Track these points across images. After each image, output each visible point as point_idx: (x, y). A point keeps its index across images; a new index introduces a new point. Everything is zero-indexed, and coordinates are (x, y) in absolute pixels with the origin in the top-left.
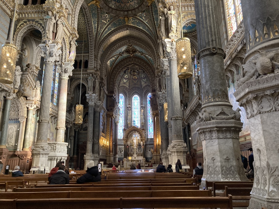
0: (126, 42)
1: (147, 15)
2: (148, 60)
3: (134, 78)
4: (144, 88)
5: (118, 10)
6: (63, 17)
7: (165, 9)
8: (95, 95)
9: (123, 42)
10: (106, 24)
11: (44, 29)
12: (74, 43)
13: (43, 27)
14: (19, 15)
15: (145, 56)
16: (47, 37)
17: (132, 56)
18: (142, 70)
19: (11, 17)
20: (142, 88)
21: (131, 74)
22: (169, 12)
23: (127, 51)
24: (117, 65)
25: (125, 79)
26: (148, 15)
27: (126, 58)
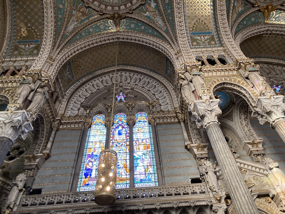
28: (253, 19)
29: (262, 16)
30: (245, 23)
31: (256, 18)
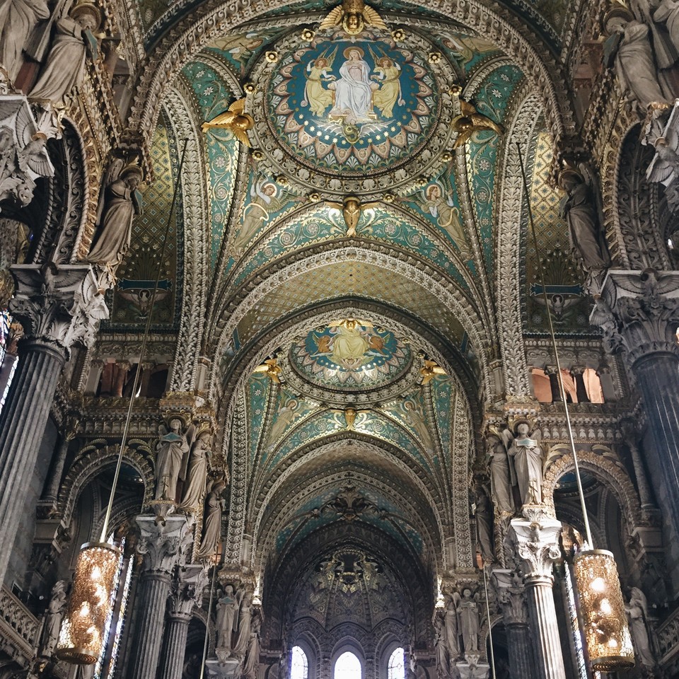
0: (339, 477)
1: (414, 409)
2: (403, 535)
3: (345, 588)
4: (378, 627)
5: (328, 390)
6: (208, 435)
7: (506, 432)
8: (237, 662)
9: (329, 478)
10: (288, 427)
11: (153, 470)
12: (218, 502)
13: (150, 463)
14: (83, 424)
15: (393, 522)
16: (163, 497)
17: (350, 518)
18: (375, 564)
19: (63, 431)
20: (370, 626)
21: (336, 576)
22: (517, 442)
23: (337, 505)
24: (297, 545)
25: (314, 589)
26: (419, 409)
27: (328, 525)
28: (208, 91)
29: (219, 112)
30: (198, 76)
31: (211, 98)
